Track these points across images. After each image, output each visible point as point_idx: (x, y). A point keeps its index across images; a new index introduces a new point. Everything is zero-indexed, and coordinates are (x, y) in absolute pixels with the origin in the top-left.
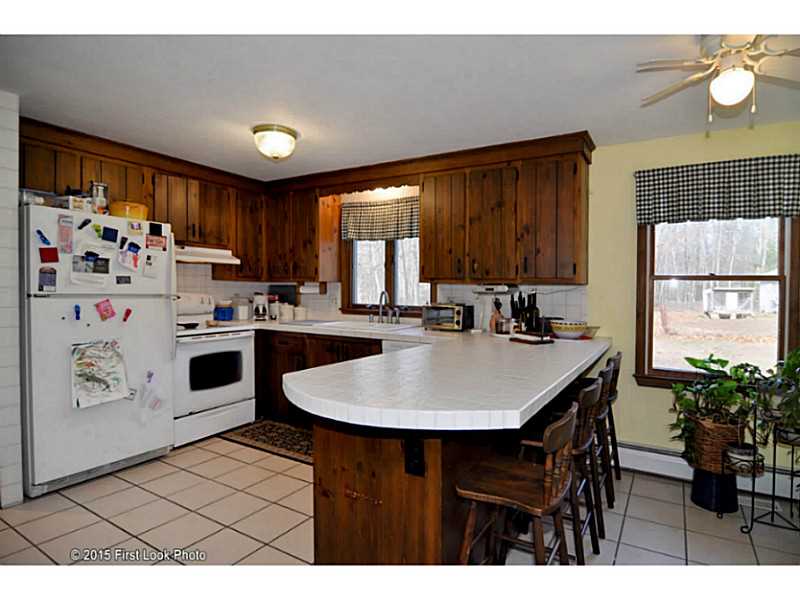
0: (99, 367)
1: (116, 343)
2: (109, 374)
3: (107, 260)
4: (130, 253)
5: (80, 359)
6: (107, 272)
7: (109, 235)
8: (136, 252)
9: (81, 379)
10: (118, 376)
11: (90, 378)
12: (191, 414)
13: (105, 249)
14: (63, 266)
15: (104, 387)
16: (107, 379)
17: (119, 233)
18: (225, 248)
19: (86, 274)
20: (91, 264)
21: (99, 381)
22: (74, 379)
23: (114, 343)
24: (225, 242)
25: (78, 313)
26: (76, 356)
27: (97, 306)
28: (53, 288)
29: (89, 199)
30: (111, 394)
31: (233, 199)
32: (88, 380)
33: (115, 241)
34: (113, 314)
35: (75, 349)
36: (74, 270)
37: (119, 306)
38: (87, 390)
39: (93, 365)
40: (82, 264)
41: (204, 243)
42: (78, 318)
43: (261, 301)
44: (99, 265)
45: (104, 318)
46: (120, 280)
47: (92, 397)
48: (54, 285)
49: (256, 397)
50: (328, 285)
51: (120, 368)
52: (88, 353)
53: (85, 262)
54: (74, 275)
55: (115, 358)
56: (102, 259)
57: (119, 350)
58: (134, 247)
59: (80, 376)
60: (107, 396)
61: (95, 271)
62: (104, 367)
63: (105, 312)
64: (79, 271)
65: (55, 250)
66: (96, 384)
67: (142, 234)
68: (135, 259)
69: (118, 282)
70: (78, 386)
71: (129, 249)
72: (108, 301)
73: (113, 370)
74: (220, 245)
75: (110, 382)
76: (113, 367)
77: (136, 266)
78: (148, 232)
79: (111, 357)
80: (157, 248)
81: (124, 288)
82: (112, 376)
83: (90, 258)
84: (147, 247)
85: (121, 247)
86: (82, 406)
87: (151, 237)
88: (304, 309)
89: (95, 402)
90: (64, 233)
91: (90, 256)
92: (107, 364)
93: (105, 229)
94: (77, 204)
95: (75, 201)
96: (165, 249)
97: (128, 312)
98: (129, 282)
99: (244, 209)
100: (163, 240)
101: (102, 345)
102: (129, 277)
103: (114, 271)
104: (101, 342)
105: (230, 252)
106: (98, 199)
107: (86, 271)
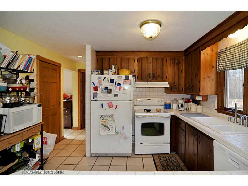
0: (107, 123)
1: (113, 116)
2: (110, 125)
3: (111, 89)
4: (118, 87)
5: (102, 120)
6: (111, 93)
7: (112, 81)
8: (120, 86)
9: (102, 126)
10: (113, 127)
11: (105, 126)
12: (141, 144)
13: (110, 86)
14: (99, 92)
15: (109, 129)
16: (110, 127)
17: (115, 80)
18: (165, 81)
19: (105, 94)
20: (107, 91)
21: (107, 127)
22: (101, 125)
23: (112, 116)
24: (165, 78)
25: (102, 106)
26: (102, 119)
27: (108, 104)
28: (96, 98)
29: (111, 70)
30: (110, 132)
31: (168, 61)
32: (104, 126)
33: (113, 83)
34: (113, 106)
35: (101, 117)
36: (102, 93)
37: (114, 104)
38: (104, 129)
39: (106, 122)
40: (104, 91)
41: (156, 80)
42: (102, 107)
43: (181, 102)
44: (108, 90)
45: (110, 107)
46: (115, 95)
47: (105, 132)
48: (97, 97)
49: (171, 143)
50: (208, 96)
51: (113, 124)
52: (105, 118)
53: (105, 90)
54: (102, 94)
55: (112, 121)
56: (110, 89)
57: (114, 118)
58: (119, 84)
59: (102, 125)
60: (109, 132)
61: (108, 93)
62: (109, 123)
63: (110, 106)
64: (103, 93)
65: (97, 87)
66: (107, 128)
67: (122, 80)
68: (120, 88)
69: (114, 96)
70: (102, 128)
71: (118, 85)
72: (111, 102)
73: (111, 124)
74: (162, 80)
75: (110, 128)
76: (112, 123)
77: (120, 90)
78: (124, 79)
79: (111, 120)
80: (127, 84)
81: (116, 98)
82: (111, 126)
83: (106, 89)
84: (124, 84)
85: (115, 85)
86: (102, 134)
87: (125, 80)
88: (202, 107)
89: (105, 134)
90: (100, 82)
91: (106, 88)
92: (110, 122)
93: (111, 79)
94: (105, 73)
95: (105, 72)
96: (130, 84)
97: (117, 106)
98: (118, 96)
99: (174, 64)
100: (129, 81)
101: (109, 116)
102: (118, 95)
103: (113, 93)
104: (108, 115)
105: (167, 82)
106: (113, 70)
107: (105, 93)
